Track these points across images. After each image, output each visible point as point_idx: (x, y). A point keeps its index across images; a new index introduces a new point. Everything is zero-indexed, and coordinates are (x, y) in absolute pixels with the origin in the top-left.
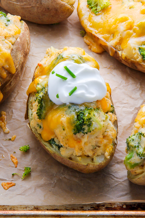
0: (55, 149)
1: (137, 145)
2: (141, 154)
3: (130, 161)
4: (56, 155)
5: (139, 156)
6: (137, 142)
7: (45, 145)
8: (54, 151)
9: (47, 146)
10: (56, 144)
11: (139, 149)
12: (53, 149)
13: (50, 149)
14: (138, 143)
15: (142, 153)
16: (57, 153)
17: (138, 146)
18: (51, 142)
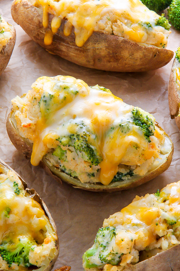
0: (128, 179)
1: (104, 244)
2: (102, 258)
3: (89, 259)
4: (136, 182)
5: (100, 259)
6: (106, 241)
7: (114, 187)
8: (128, 181)
9: (118, 186)
10: (124, 174)
11: (104, 251)
12: (126, 182)
13: (124, 184)
14: (107, 243)
15: (104, 258)
16: (134, 181)
17: (105, 247)
18: (118, 178)
